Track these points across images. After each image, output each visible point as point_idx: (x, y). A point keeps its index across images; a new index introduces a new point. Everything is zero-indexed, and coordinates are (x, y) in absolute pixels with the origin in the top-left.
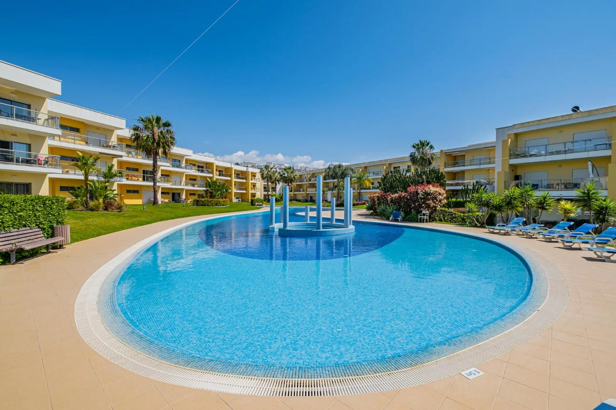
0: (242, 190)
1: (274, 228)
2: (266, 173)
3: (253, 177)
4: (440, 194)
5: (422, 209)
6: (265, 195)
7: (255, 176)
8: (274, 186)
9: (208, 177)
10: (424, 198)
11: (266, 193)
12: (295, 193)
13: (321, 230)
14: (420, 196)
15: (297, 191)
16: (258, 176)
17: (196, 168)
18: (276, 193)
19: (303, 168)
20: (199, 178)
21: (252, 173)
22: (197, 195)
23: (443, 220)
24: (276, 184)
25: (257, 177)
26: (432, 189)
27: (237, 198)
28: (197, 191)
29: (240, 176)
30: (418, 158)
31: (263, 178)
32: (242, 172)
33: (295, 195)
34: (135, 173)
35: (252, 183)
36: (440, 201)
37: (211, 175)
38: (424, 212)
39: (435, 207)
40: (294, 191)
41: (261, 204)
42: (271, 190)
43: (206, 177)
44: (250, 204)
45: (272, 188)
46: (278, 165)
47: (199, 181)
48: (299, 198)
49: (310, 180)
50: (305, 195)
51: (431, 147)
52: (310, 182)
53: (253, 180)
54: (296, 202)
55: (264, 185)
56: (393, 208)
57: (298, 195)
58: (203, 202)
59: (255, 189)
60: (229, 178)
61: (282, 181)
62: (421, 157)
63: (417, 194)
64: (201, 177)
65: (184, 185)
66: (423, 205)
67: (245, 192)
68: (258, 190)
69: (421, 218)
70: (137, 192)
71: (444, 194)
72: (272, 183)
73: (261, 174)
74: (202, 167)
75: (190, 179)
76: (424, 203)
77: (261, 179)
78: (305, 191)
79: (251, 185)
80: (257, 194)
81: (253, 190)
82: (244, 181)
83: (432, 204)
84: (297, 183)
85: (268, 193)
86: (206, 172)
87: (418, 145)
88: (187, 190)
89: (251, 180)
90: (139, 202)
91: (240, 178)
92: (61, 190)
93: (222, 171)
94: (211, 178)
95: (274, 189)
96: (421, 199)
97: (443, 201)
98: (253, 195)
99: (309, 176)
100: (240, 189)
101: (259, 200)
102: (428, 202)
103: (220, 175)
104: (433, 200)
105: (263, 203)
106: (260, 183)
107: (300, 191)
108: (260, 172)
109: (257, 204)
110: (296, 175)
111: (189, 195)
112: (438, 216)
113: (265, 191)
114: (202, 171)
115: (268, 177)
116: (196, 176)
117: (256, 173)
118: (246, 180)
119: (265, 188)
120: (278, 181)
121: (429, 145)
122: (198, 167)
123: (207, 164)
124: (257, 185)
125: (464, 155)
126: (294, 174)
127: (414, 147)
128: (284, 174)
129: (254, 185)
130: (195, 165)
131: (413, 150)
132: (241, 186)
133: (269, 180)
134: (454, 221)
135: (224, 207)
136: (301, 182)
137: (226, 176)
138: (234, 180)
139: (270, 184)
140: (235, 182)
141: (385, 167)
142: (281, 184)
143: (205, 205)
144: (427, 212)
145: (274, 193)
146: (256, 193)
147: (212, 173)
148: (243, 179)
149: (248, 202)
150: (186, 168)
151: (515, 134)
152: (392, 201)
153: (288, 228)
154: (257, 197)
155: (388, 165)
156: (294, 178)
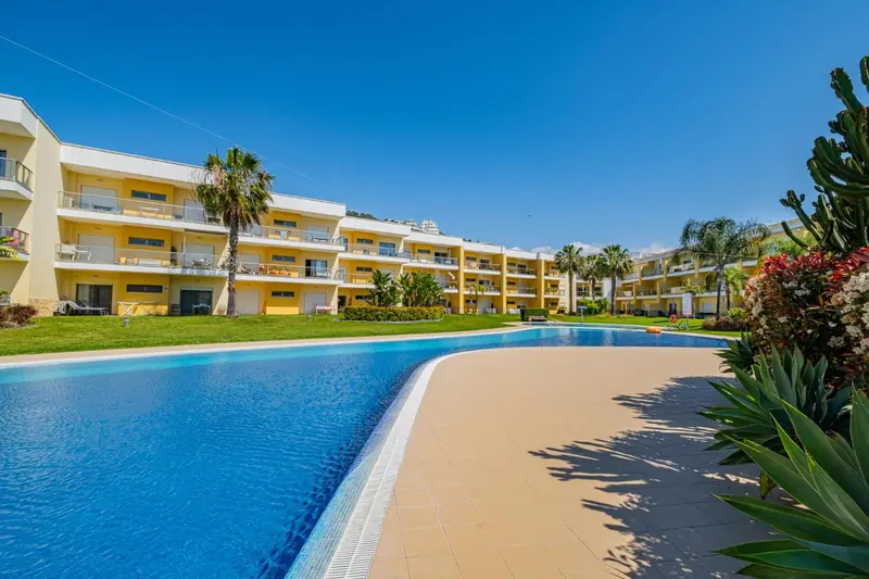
0: (528, 292)
2: (567, 259)
9: (450, 271)
12: (638, 298)
17: (432, 256)
21: (547, 262)
27: (519, 307)
29: (527, 269)
32: (530, 262)
34: (290, 265)
35: (547, 281)
37: (456, 268)
42: (590, 293)
44: (520, 317)
48: (647, 307)
50: (658, 301)
52: (669, 275)
57: (645, 302)
59: (554, 291)
60: (498, 273)
67: (533, 296)
70: (292, 294)
79: (546, 284)
81: (551, 293)
82: (534, 277)
84: (644, 279)
86: (447, 262)
89: (546, 274)
90: (293, 311)
92: (128, 290)
93: (488, 261)
94: (456, 272)
95: (598, 291)
98: (554, 303)
99: (667, 262)
105: (545, 316)
118: (536, 274)
122: (437, 254)
123: (448, 248)
124: (561, 283)
129: (554, 286)
130: (429, 252)
136: (652, 275)
137: (492, 269)
138: (506, 274)
140: (510, 278)
146: (558, 299)
147: (459, 264)
148: (530, 273)
150: (406, 257)
156: (625, 267)
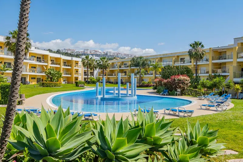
0: (68, 74)
1: (98, 97)
2: (87, 61)
3: (76, 65)
4: (187, 80)
5: (177, 89)
6: (85, 79)
7: (78, 64)
8: (92, 71)
9: (45, 65)
10: (178, 83)
11: (86, 77)
12: (108, 77)
13: (120, 98)
14: (176, 81)
15: (110, 75)
16: (80, 63)
18: (94, 77)
19: (115, 54)
20: (37, 67)
21: (75, 61)
22: (36, 79)
23: (191, 95)
24: (94, 70)
25: (79, 65)
26: (182, 77)
27: (64, 81)
28: (36, 75)
30: (194, 53)
31: (84, 65)
32: (68, 61)
33: (108, 78)
35: (75, 69)
36: (187, 84)
38: (178, 90)
39: (184, 87)
40: (108, 75)
41: (83, 85)
42: (89, 74)
43: (43, 66)
44: (75, 85)
45: (91, 73)
46: (94, 52)
47: (38, 69)
48: (112, 80)
49: (120, 67)
50: (116, 78)
51: (202, 46)
52: (120, 69)
53: (76, 67)
54: (109, 84)
55: (84, 70)
56: (164, 88)
57: (110, 78)
58: (47, 85)
59: (77, 74)
60: (59, 66)
61: (98, 67)
62: (195, 53)
63: (175, 80)
64: (39, 65)
65: (28, 72)
66: (178, 86)
67: (70, 76)
68: (80, 74)
69: (176, 93)
71: (189, 80)
72: (91, 69)
73: (83, 63)
74: (40, 58)
75: (32, 67)
76: (178, 85)
77: (82, 66)
78: (116, 75)
79: (75, 70)
80: (79, 78)
81: (76, 75)
82: (70, 68)
83: (182, 86)
84: (110, 69)
85: (88, 76)
86: (43, 62)
87: (193, 44)
88: (30, 75)
89: (75, 67)
91: (67, 66)
93: (54, 61)
94: (46, 66)
95: (92, 74)
96: (177, 83)
97: (188, 84)
98: (76, 79)
99: (119, 64)
100: (66, 74)
101: (80, 82)
102: (180, 85)
103: (52, 64)
104: (182, 84)
105: (84, 84)
106: (81, 69)
107: (112, 75)
108: (82, 61)
109: (80, 85)
110: (109, 63)
111: (31, 78)
112: (187, 92)
113: (85, 75)
114: (40, 61)
115: (88, 65)
116: (36, 65)
117: (78, 62)
119: (85, 73)
120: (95, 67)
121: (201, 45)
122: (37, 58)
123: (43, 55)
124: (79, 70)
125: (226, 51)
126: (108, 63)
127: (191, 46)
128: (100, 62)
129: (77, 71)
130: (35, 57)
131: (191, 48)
132: (68, 71)
133: (89, 67)
134: (198, 95)
135: (60, 87)
136: (113, 68)
137: (56, 64)
139: (89, 69)
140: (63, 68)
141: (174, 58)
142: (97, 69)
143: (48, 86)
144: (180, 90)
145: (92, 77)
147: (47, 63)
148: (68, 66)
149: (72, 83)
150: (30, 59)
151: (241, 43)
152: (164, 84)
153: (105, 97)
154: (79, 80)
155: (176, 57)
156: (108, 65)
